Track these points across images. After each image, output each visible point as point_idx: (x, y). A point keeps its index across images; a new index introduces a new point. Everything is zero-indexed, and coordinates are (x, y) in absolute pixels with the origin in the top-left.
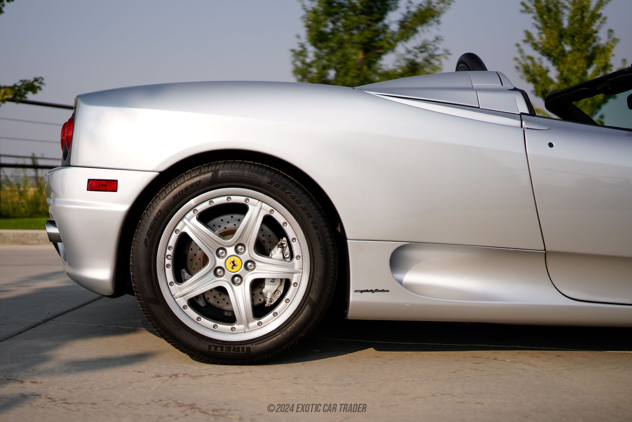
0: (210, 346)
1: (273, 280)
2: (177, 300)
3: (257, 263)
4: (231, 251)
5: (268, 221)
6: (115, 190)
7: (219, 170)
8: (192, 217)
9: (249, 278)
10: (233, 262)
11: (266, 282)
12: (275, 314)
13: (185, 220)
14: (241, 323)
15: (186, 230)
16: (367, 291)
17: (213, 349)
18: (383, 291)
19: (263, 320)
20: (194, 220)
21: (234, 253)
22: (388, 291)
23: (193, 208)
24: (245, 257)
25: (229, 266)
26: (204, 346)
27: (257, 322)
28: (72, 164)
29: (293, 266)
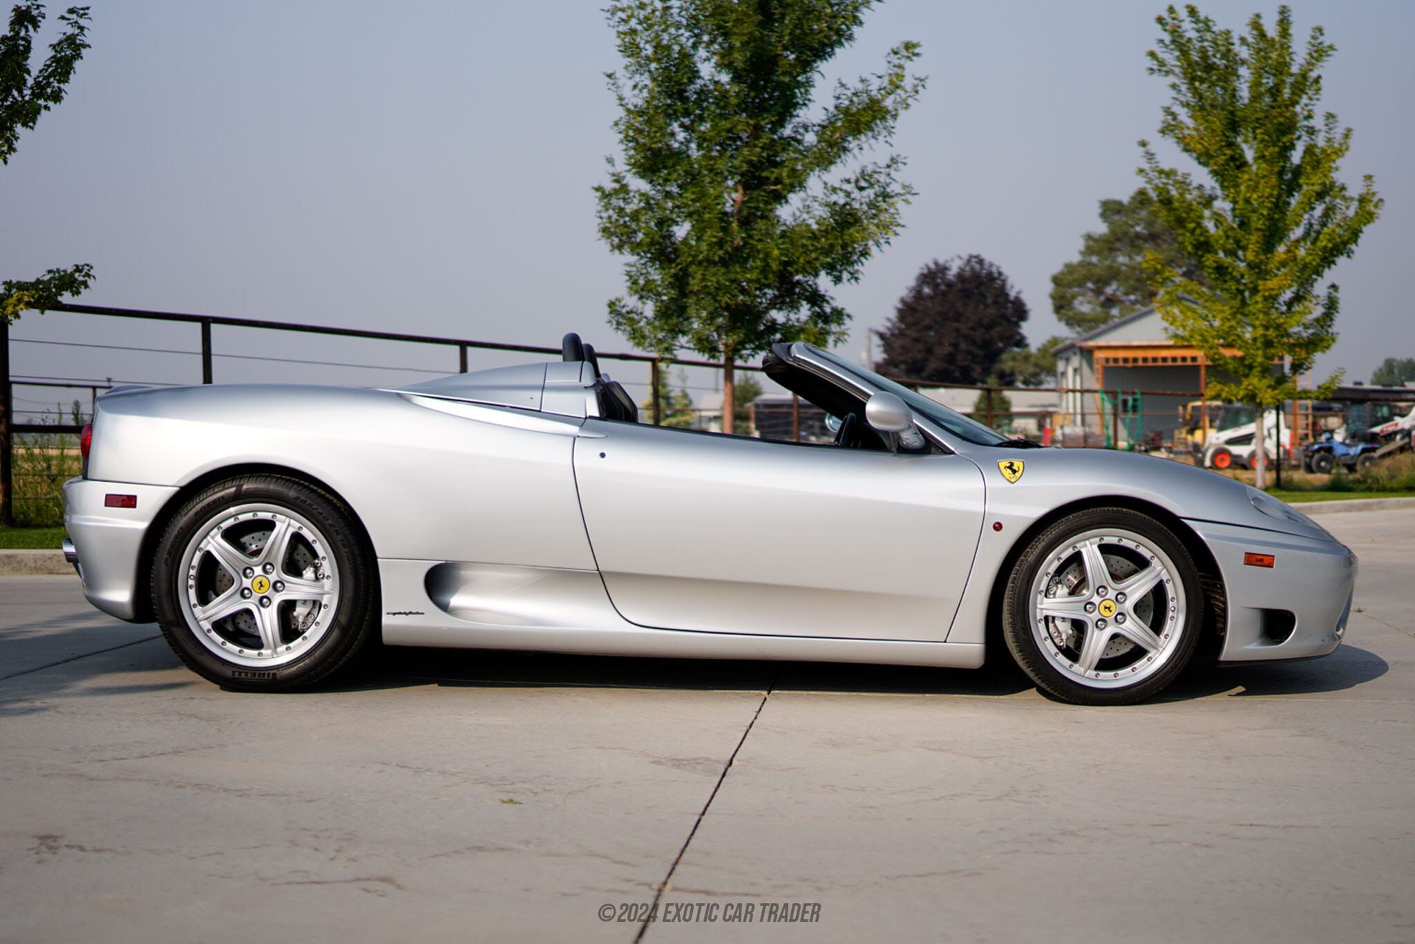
0: (234, 672)
1: (305, 602)
2: (201, 623)
3: (286, 584)
4: (258, 570)
5: (297, 539)
6: (134, 506)
7: (243, 485)
8: (216, 535)
9: (278, 599)
10: (260, 583)
11: (298, 604)
12: (305, 638)
13: (209, 538)
14: (269, 648)
15: (210, 548)
16: (400, 613)
17: (237, 674)
18: (418, 613)
19: (291, 645)
20: (219, 538)
21: (262, 573)
22: (423, 614)
23: (217, 525)
24: (273, 577)
25: (256, 586)
26: (228, 672)
27: (285, 646)
28: (89, 477)
29: (323, 587)
